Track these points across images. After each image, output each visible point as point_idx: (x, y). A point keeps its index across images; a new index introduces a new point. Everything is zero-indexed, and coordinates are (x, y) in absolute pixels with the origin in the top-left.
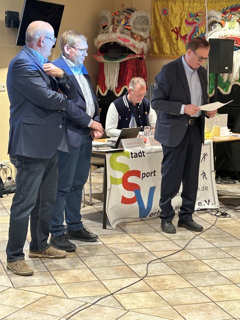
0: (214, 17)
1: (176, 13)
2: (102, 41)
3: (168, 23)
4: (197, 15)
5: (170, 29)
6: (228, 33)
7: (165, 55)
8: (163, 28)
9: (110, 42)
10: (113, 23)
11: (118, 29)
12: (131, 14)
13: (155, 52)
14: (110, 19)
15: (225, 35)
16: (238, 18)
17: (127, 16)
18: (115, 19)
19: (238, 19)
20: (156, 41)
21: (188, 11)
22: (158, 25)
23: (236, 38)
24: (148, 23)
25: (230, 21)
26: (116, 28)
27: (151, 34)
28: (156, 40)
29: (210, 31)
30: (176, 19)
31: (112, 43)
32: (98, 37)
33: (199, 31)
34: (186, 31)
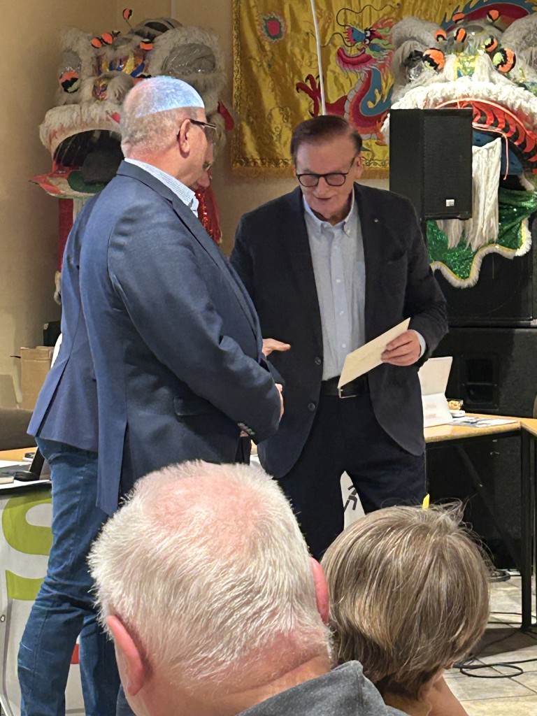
0: (414, 39)
1: (306, 31)
2: (62, 129)
3: (284, 65)
4: (373, 36)
5: (293, 81)
6: (455, 89)
7: (281, 165)
8: (269, 79)
9: (92, 132)
10: (98, 69)
11: (109, 88)
12: (156, 39)
13: (249, 157)
14: (86, 58)
15: (444, 95)
16: (488, 42)
17: (142, 47)
18: (104, 57)
19: (487, 44)
20: (249, 123)
21: (345, 20)
22: (254, 69)
23: (477, 105)
24: (214, 65)
25: (463, 50)
26: (103, 86)
27: (234, 102)
28: (251, 120)
29: (405, 85)
30: (309, 51)
31: (97, 135)
32: (47, 116)
33: (384, 84)
34: (343, 87)
